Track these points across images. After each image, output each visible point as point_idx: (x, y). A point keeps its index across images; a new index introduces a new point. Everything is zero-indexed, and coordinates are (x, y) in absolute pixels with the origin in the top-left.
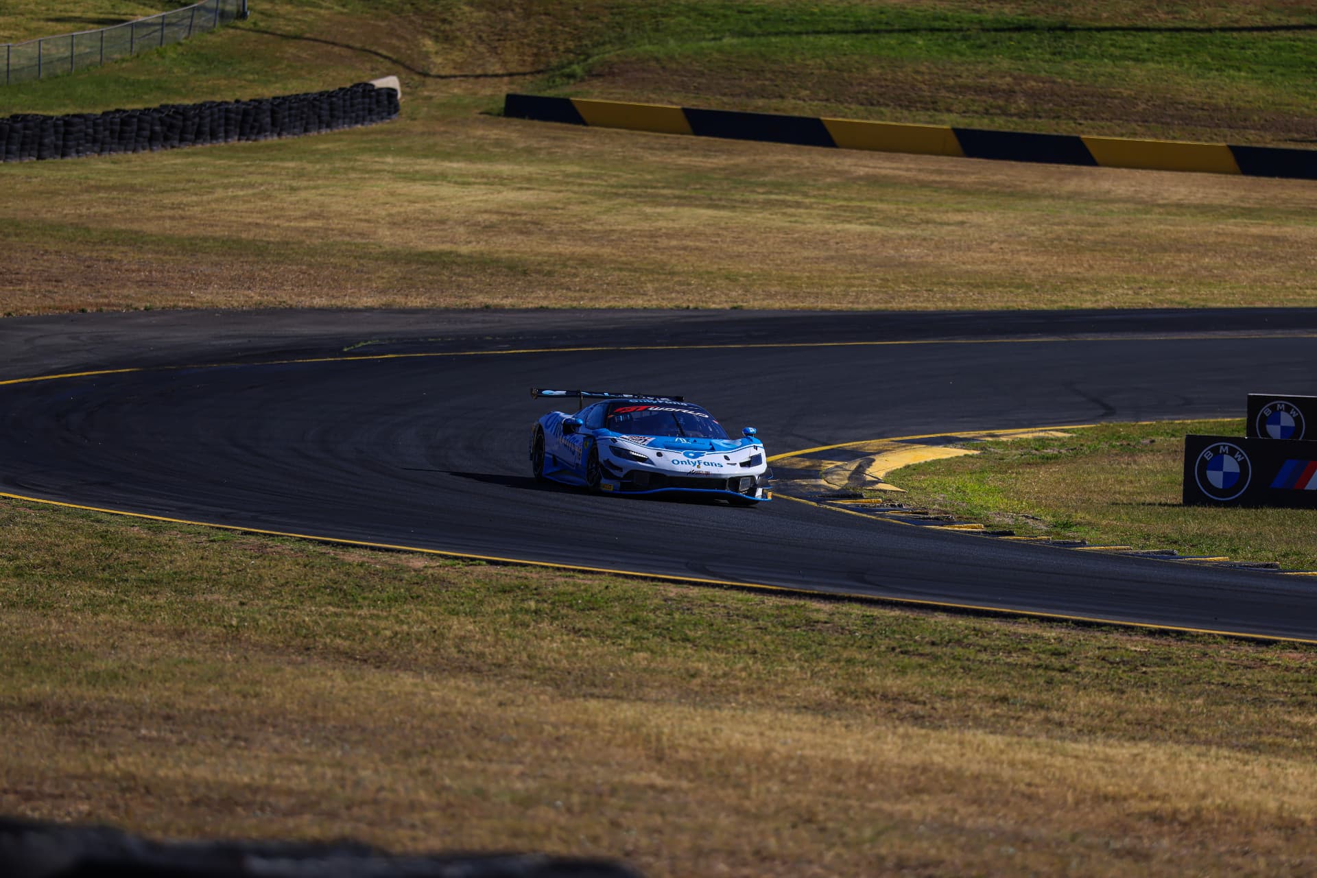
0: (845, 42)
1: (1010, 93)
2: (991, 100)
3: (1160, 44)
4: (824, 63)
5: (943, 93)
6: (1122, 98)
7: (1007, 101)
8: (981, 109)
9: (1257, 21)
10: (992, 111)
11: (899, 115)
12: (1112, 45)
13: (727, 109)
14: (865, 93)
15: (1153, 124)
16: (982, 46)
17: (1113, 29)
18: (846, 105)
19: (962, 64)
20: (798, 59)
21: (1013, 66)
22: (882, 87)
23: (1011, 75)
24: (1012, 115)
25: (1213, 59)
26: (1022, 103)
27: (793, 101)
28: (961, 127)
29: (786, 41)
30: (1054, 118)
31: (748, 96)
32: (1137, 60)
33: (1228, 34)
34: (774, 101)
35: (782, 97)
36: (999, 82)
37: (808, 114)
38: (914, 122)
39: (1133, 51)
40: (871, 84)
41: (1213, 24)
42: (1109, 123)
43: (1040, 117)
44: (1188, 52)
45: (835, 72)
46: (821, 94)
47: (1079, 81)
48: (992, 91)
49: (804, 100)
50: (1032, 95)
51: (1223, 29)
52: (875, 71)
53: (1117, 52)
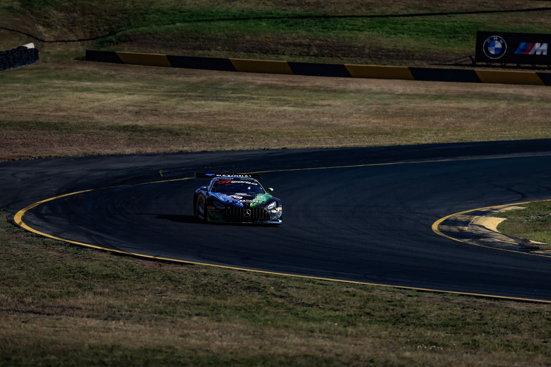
0: (232, 25)
1: (309, 46)
2: (301, 49)
3: (367, 23)
4: (225, 34)
5: (280, 46)
6: (358, 47)
7: (308, 49)
8: (298, 53)
9: (405, 12)
10: (303, 54)
11: (263, 57)
12: (347, 24)
13: (186, 55)
14: (246, 47)
15: (374, 59)
16: (291, 26)
17: (345, 17)
18: (238, 52)
19: (285, 33)
20: (213, 33)
21: (307, 34)
22: (252, 44)
23: (308, 38)
24: (312, 56)
25: (391, 29)
26: (315, 50)
27: (215, 51)
28: (291, 61)
29: (206, 25)
30: (331, 57)
31: (194, 49)
32: (359, 30)
33: (395, 18)
34: (206, 51)
35: (209, 49)
36: (303, 41)
37: (223, 57)
38: (270, 59)
39: (356, 27)
40: (248, 43)
41: (387, 14)
42: (355, 59)
43: (324, 56)
44: (380, 27)
45: (231, 38)
46: (227, 48)
47: (337, 40)
48: (301, 45)
49: (219, 51)
50: (319, 47)
51: (392, 16)
52: (248, 37)
53: (350, 27)
